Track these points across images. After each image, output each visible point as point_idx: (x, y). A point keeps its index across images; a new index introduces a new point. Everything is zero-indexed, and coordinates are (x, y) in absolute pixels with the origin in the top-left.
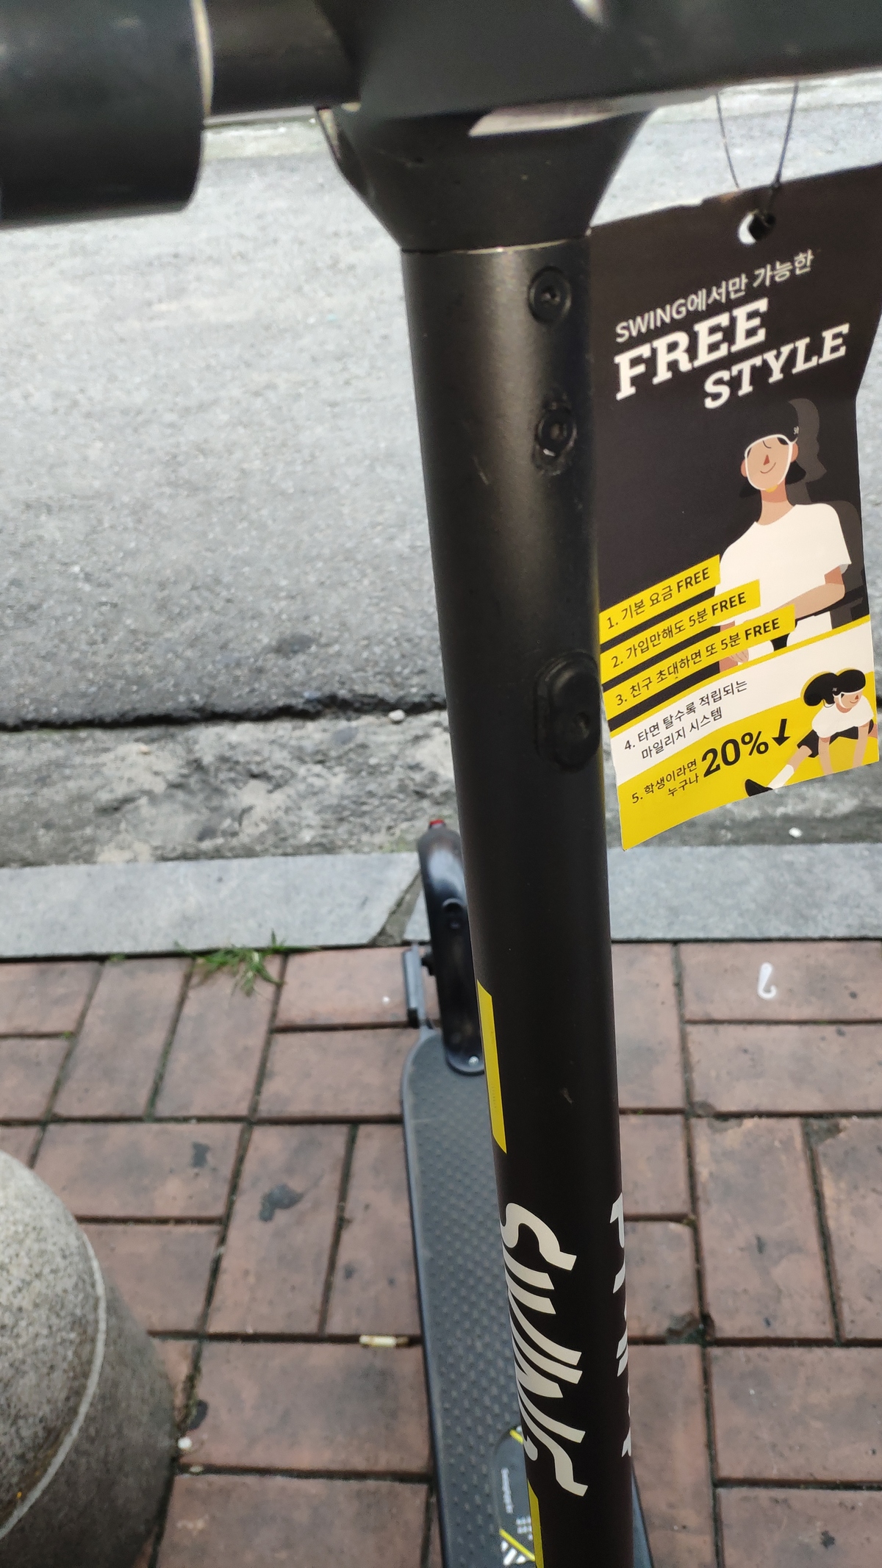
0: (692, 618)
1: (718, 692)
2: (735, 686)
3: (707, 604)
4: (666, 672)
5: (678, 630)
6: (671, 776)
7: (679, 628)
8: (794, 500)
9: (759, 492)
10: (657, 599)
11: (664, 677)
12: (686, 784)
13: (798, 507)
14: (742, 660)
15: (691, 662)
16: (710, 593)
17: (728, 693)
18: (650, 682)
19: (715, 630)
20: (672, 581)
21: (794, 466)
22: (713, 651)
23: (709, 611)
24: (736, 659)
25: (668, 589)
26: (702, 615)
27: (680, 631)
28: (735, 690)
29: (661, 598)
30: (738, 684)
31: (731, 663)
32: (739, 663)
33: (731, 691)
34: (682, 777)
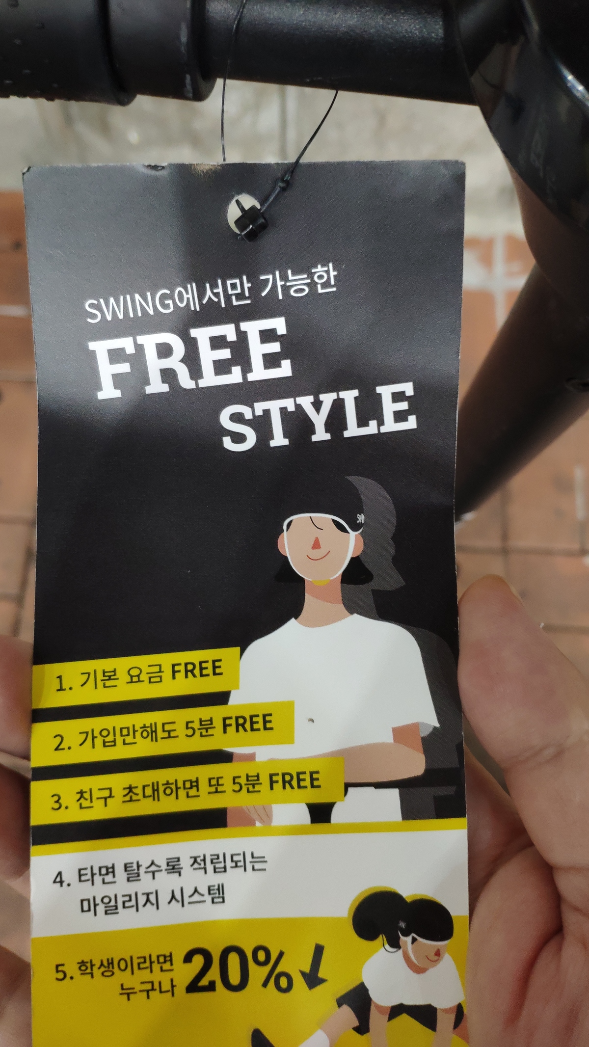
0: (190, 725)
1: (221, 859)
2: (249, 858)
3: (216, 713)
4: (139, 791)
5: (166, 735)
6: (128, 964)
7: (169, 732)
8: (352, 607)
9: (302, 580)
10: (138, 676)
11: (134, 798)
12: (153, 989)
13: (357, 619)
14: (262, 821)
15: (182, 793)
16: (221, 698)
17: (236, 866)
18: (110, 796)
19: (222, 757)
20: (167, 659)
21: (355, 562)
22: (220, 788)
23: (218, 724)
24: (254, 816)
25: (157, 669)
26: (206, 725)
27: (169, 737)
28: (249, 866)
29: (144, 677)
30: (253, 857)
31: (246, 820)
32: (258, 824)
33: (242, 863)
34: (145, 975)
